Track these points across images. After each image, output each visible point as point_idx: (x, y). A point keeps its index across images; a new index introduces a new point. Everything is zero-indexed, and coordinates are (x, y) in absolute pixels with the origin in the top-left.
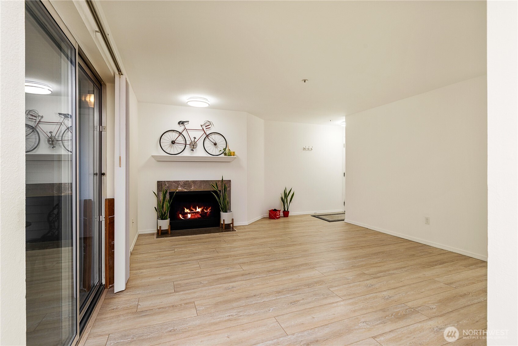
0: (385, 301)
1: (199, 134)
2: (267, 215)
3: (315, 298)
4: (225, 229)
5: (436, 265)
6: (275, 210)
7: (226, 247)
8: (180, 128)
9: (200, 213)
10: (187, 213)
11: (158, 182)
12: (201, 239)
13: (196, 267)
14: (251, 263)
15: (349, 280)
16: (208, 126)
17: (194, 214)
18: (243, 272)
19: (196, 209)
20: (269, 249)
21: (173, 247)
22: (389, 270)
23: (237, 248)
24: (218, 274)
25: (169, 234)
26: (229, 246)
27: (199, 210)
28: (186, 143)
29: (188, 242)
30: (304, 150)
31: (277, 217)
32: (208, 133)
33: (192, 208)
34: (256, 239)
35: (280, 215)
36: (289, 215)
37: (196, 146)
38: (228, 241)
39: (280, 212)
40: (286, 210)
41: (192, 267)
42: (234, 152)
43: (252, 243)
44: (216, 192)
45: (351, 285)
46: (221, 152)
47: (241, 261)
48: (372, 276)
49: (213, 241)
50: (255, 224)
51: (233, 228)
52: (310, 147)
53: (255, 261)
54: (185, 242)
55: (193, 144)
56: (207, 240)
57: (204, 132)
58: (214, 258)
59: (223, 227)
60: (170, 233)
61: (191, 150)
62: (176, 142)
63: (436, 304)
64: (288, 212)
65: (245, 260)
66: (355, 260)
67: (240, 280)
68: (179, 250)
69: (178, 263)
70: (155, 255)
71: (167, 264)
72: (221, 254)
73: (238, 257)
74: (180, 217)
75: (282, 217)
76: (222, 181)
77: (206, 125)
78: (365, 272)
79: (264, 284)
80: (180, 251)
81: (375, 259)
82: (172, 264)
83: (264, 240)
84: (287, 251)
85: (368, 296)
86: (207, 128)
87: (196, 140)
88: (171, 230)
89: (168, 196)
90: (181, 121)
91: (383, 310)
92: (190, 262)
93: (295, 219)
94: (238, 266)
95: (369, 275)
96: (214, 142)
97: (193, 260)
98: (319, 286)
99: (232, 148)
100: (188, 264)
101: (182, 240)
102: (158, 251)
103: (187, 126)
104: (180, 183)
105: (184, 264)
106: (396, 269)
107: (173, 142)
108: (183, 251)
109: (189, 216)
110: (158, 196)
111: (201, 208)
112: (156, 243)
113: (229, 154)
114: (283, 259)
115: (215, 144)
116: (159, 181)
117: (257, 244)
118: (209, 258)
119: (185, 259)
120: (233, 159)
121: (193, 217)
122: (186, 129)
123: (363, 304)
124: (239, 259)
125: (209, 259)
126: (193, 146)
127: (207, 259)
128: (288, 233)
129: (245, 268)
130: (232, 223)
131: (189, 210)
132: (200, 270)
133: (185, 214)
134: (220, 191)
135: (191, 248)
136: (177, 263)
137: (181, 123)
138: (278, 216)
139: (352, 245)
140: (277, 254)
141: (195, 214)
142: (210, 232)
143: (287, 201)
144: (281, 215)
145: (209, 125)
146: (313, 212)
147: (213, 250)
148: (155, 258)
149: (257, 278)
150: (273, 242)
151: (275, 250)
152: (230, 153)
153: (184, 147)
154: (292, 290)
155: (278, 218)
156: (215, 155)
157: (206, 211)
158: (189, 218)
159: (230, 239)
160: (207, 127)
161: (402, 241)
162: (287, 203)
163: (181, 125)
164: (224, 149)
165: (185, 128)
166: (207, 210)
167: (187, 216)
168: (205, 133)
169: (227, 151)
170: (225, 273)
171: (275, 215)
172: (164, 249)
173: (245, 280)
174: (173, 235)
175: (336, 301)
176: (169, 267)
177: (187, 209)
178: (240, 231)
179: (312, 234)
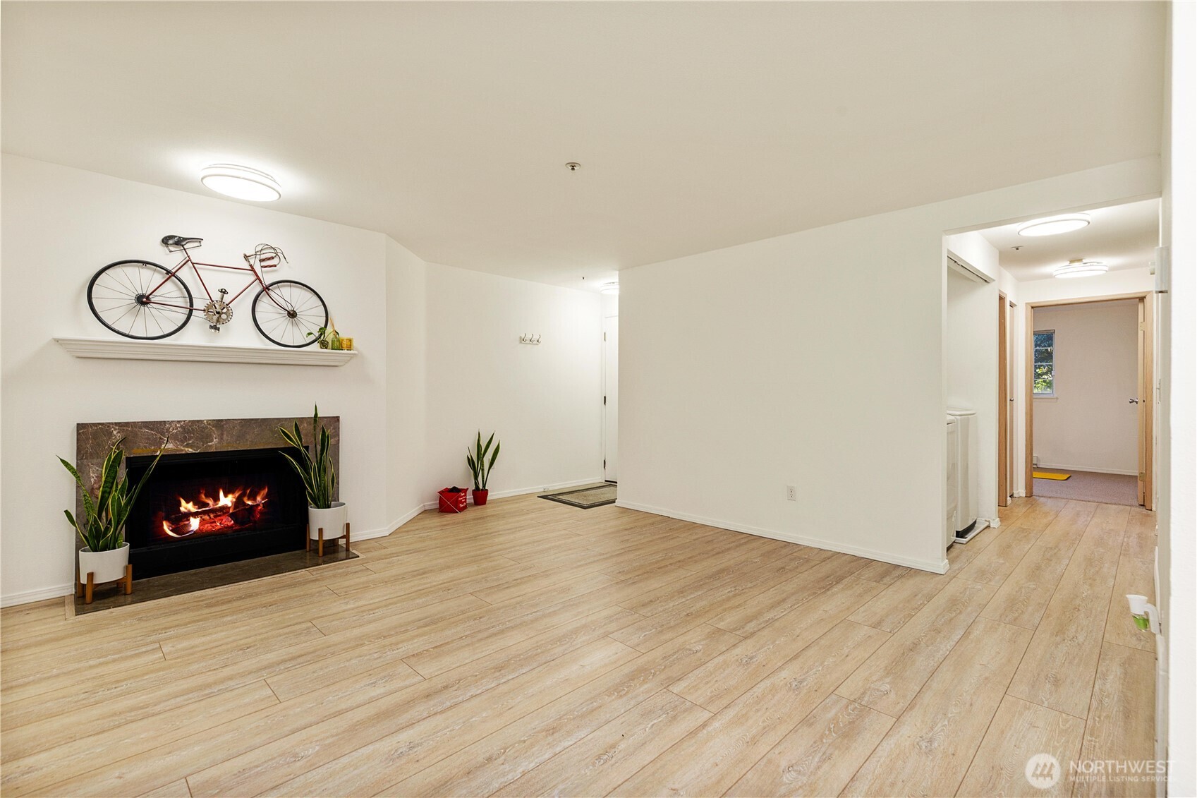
0: (797, 695)
1: (237, 283)
2: (434, 503)
3: (649, 726)
4: (324, 554)
5: (831, 586)
6: (455, 490)
7: (344, 611)
8: (172, 259)
9: (231, 511)
10: (189, 514)
11: (80, 427)
12: (250, 596)
13: (262, 700)
14: (439, 650)
15: (699, 654)
16: (269, 259)
17: (212, 516)
18: (425, 685)
19: (217, 499)
20: (472, 598)
21: (153, 638)
22: (760, 613)
23: (378, 608)
24: (347, 710)
25: (125, 594)
26: (352, 606)
27: (226, 501)
28: (191, 304)
29: (207, 611)
30: (521, 342)
31: (461, 505)
32: (267, 282)
33: (203, 496)
34: (424, 573)
35: (465, 501)
36: (489, 498)
37: (230, 315)
38: (345, 590)
39: (465, 495)
40: (481, 487)
41: (247, 700)
42: (350, 340)
43: (420, 588)
44: (294, 452)
45: (710, 666)
46: (312, 338)
47: (405, 648)
48: (737, 633)
49: (297, 597)
50: (408, 531)
51: (347, 550)
52: (536, 337)
53: (447, 644)
54: (197, 613)
55: (218, 310)
56: (276, 596)
57: (255, 278)
58: (317, 653)
59: (318, 549)
60: (129, 591)
61: (211, 327)
62: (152, 300)
63: (887, 680)
64: (485, 492)
65: (417, 645)
66: (684, 597)
67: (425, 714)
68: (179, 646)
69: (186, 697)
70: (83, 682)
71: (142, 708)
72: (335, 638)
73: (393, 640)
74: (164, 530)
75: (471, 505)
76: (315, 421)
77: (263, 257)
78: (721, 625)
79: (501, 714)
80: (183, 649)
81: (721, 590)
82: (162, 705)
83: (448, 575)
84: (521, 598)
85: (758, 690)
86: (266, 267)
87: (227, 299)
88: (133, 579)
89: (122, 473)
90: (174, 237)
91: (807, 721)
92: (231, 683)
93: (505, 508)
94: (403, 669)
95: (731, 631)
96: (290, 308)
97: (242, 675)
98: (641, 685)
99: (342, 326)
100: (228, 695)
101: (185, 610)
102: (91, 663)
103: (196, 254)
104: (168, 430)
105: (210, 696)
106: (772, 607)
107: (143, 300)
108: (197, 646)
109: (195, 524)
110: (78, 472)
111: (232, 492)
112: (80, 634)
113: (336, 344)
114: (521, 624)
115: (292, 315)
116: (87, 424)
117: (433, 589)
118: (299, 657)
119: (210, 677)
120: (349, 358)
121: (208, 527)
122: (193, 264)
123: (759, 714)
124: (397, 644)
125: (299, 660)
126: (218, 314)
127: (294, 663)
128: (500, 547)
129: (428, 669)
130: (347, 537)
131: (194, 504)
132: (281, 706)
133: (180, 520)
134: (307, 448)
135: (222, 631)
136: (182, 698)
137: (177, 242)
138: (462, 503)
139: (658, 561)
140: (499, 609)
141: (215, 517)
142: (277, 570)
143: (482, 465)
144: (468, 502)
145: (273, 258)
146: (540, 488)
147: (304, 626)
148: (83, 696)
149: (473, 697)
150: (473, 578)
151: (488, 600)
152: (338, 340)
153: (185, 317)
154: (583, 716)
155: (462, 510)
156: (292, 344)
157: (250, 503)
158: (195, 532)
159: (347, 583)
160: (264, 264)
161: (746, 540)
162: (483, 470)
163: (172, 248)
164: (320, 329)
165: (190, 260)
166: (254, 499)
167: (189, 525)
168: (258, 278)
169: (329, 336)
170: (371, 701)
171: (456, 503)
172: (120, 651)
173: (442, 712)
174: (142, 595)
175: (700, 722)
176: (154, 718)
177: (187, 502)
178: (369, 555)
179: (560, 542)
